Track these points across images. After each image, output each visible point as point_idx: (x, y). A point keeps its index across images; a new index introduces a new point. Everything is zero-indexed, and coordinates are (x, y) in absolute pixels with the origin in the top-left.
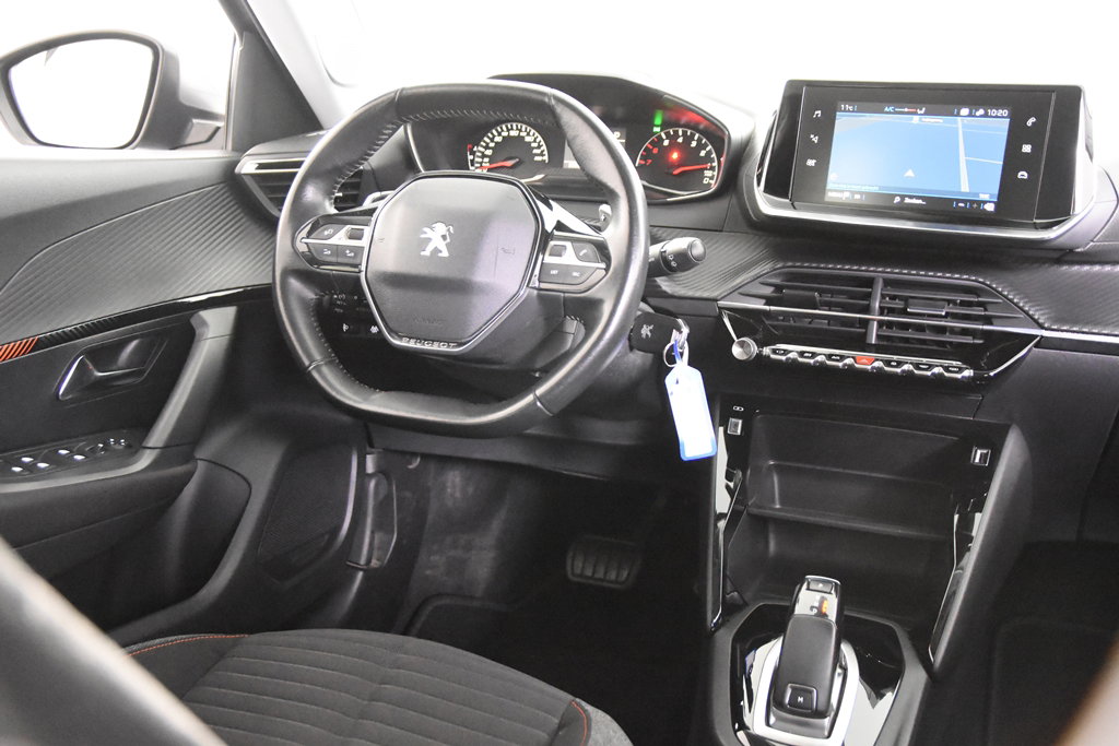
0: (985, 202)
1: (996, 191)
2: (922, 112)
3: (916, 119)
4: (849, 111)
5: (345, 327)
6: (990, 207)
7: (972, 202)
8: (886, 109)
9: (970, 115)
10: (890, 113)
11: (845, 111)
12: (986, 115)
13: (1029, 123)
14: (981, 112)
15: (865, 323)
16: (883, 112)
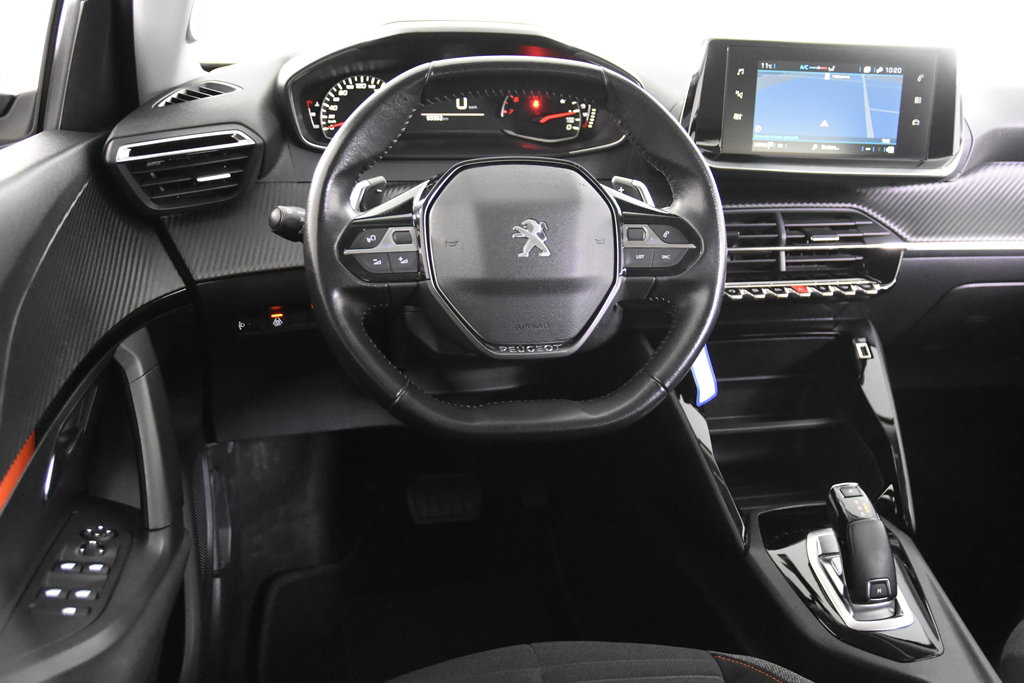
0: (887, 146)
1: (895, 136)
2: (833, 69)
3: (827, 76)
4: (768, 69)
5: (241, 325)
6: (891, 150)
7: (876, 146)
8: (802, 67)
9: (872, 72)
10: (805, 70)
11: (765, 68)
12: (884, 72)
13: (919, 79)
14: (880, 69)
15: (776, 254)
16: (798, 70)
